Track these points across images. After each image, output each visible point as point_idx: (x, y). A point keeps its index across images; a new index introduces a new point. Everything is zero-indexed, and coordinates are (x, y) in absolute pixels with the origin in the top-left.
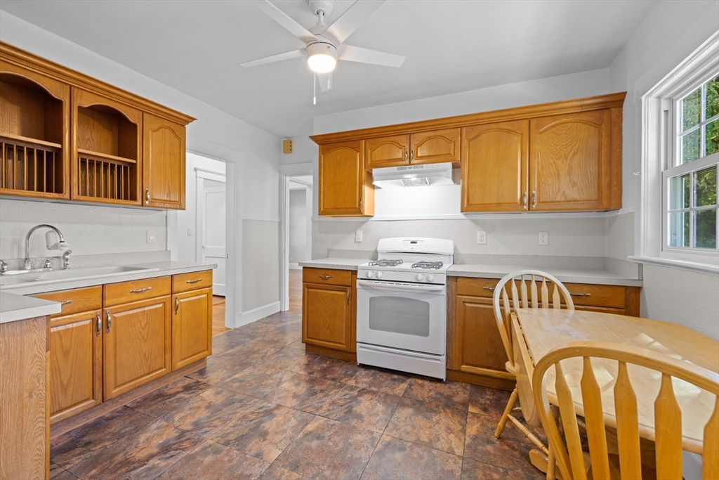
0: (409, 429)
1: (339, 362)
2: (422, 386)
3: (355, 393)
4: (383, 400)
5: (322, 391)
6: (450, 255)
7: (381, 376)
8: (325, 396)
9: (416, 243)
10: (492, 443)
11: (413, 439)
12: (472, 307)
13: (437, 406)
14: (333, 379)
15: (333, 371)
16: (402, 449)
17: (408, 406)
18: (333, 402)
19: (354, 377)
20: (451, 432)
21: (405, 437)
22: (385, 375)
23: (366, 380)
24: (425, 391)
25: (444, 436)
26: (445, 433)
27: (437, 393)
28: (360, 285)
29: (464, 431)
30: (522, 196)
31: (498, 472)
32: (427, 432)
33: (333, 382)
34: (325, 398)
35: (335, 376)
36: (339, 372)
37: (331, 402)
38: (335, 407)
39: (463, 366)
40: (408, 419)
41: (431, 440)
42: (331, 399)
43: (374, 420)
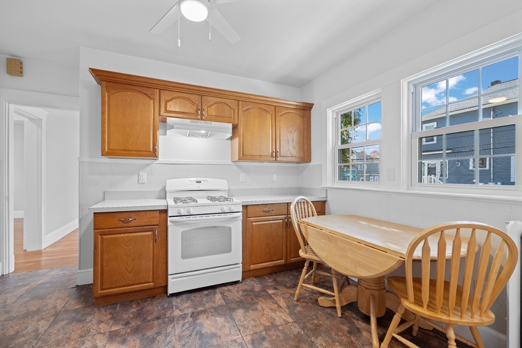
0: (253, 323)
1: (146, 301)
2: (229, 291)
3: (190, 319)
4: (216, 313)
5: (158, 334)
6: (225, 191)
7: (195, 296)
8: (166, 336)
9: (200, 182)
10: (297, 305)
11: (262, 328)
12: (257, 225)
13: (252, 299)
14: (158, 318)
15: (148, 311)
16: (263, 339)
17: (236, 308)
18: (179, 337)
19: (174, 307)
20: (275, 311)
21: (257, 330)
22: (198, 294)
23: (187, 305)
24: (235, 294)
25: (275, 315)
26: (274, 313)
27: (244, 291)
28: (172, 222)
29: (279, 307)
30: (272, 152)
31: (314, 319)
32: (265, 319)
33: (160, 321)
34: (168, 339)
35: (155, 314)
36: (156, 309)
37: (177, 338)
38: (186, 340)
39: (252, 266)
40: (245, 317)
41: (272, 323)
42: (175, 335)
43: (226, 330)
